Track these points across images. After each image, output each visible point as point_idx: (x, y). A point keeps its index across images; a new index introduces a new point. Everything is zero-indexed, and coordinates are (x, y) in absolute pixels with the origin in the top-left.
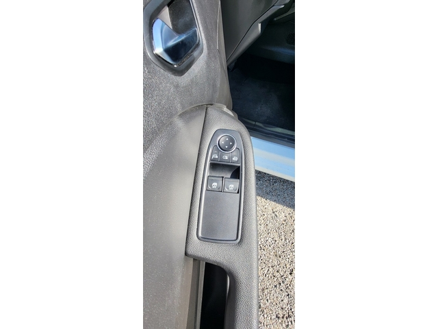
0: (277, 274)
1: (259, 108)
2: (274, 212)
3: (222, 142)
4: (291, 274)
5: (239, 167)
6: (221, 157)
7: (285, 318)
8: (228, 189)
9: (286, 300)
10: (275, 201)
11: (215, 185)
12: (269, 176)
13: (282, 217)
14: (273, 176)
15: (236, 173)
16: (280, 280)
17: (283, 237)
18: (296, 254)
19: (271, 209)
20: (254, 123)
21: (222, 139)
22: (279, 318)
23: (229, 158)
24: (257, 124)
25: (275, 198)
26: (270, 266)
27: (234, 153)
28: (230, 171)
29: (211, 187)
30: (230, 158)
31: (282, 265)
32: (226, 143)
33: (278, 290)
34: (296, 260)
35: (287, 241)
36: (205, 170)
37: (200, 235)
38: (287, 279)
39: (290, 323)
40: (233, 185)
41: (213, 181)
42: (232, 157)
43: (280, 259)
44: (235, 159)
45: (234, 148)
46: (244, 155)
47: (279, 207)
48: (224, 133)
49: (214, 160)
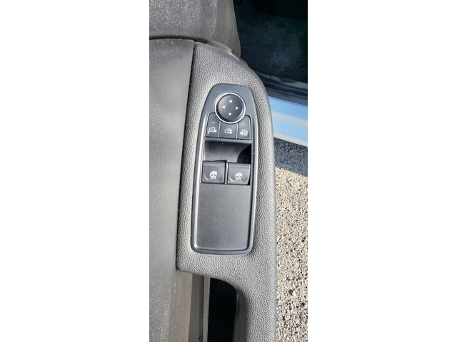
0: (289, 242)
1: (275, 57)
2: (288, 182)
3: (223, 107)
4: (303, 241)
5: (251, 145)
6: (222, 131)
7: (295, 280)
8: (234, 179)
9: (297, 265)
10: (290, 169)
11: (214, 175)
12: (285, 142)
13: (296, 186)
14: (288, 143)
15: (246, 154)
16: (292, 247)
17: (297, 207)
18: (308, 222)
19: (285, 178)
20: (269, 77)
21: (222, 101)
22: (289, 280)
23: (234, 132)
24: (273, 78)
25: (290, 167)
26: (282, 234)
27: (242, 124)
28: (236, 151)
29: (209, 177)
30: (237, 132)
31: (294, 234)
32: (229, 107)
33: (289, 256)
34: (309, 228)
35: (301, 210)
36: (198, 153)
37: (196, 246)
38: (299, 246)
39: (300, 284)
40: (241, 173)
41: (211, 169)
42: (240, 131)
43: (293, 228)
44: (244, 133)
45: (242, 115)
46: (257, 125)
47: (294, 176)
48: (225, 90)
49: (212, 135)
